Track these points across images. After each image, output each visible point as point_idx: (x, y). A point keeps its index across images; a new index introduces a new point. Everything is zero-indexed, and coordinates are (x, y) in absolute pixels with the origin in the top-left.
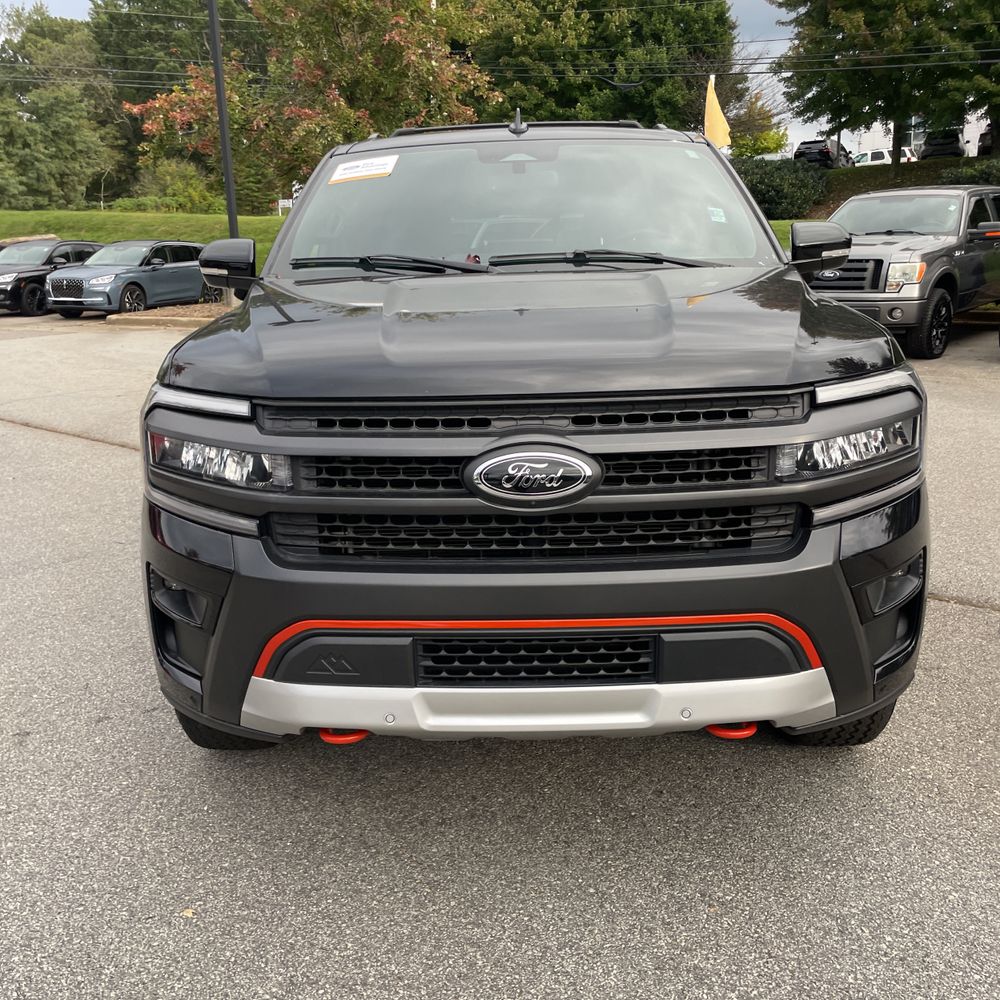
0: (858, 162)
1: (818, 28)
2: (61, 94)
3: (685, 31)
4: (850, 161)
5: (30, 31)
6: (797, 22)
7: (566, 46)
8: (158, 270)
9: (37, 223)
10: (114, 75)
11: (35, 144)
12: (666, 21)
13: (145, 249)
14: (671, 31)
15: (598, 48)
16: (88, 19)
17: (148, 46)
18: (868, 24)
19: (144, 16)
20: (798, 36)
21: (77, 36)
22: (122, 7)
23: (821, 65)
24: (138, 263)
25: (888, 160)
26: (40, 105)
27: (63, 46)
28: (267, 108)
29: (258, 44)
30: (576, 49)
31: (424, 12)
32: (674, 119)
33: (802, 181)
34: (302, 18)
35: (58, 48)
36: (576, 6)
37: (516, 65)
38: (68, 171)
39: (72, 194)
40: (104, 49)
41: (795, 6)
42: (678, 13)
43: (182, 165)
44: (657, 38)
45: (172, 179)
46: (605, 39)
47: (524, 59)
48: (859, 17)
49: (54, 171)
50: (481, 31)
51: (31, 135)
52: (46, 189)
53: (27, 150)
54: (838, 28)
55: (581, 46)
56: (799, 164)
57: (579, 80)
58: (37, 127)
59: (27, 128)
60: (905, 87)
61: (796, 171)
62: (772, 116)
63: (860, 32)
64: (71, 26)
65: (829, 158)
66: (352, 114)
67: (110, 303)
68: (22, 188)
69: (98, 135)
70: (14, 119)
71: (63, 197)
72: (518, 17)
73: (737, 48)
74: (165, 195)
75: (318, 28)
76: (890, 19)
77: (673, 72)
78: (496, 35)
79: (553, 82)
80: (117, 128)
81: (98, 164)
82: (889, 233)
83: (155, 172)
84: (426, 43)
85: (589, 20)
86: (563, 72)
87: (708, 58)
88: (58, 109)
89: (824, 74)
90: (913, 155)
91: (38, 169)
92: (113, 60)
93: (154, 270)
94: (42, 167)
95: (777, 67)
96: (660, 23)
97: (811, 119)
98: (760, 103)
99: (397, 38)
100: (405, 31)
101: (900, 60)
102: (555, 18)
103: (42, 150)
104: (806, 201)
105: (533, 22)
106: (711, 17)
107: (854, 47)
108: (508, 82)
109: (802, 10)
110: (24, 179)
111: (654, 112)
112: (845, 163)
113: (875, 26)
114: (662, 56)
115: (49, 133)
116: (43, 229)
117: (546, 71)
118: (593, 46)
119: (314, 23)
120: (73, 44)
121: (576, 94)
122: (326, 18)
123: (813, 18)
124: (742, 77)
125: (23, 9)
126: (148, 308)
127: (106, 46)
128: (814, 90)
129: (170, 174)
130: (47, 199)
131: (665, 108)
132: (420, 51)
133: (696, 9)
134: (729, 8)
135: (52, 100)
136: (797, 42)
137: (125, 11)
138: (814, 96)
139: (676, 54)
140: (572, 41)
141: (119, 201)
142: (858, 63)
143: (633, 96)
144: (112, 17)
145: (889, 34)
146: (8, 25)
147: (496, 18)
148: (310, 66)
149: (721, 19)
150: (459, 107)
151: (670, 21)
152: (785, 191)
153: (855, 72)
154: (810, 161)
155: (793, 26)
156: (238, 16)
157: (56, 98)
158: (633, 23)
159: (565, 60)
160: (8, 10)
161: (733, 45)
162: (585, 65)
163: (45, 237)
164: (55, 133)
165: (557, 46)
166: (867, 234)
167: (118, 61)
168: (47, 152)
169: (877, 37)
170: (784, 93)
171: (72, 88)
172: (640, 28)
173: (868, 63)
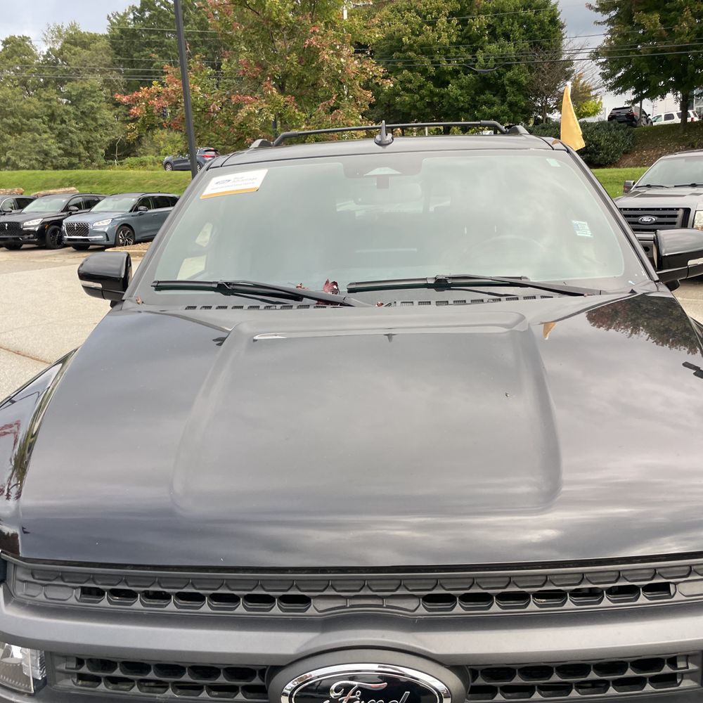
0: (655, 121)
1: (625, 26)
2: (87, 86)
3: (527, 30)
4: (650, 122)
5: (66, 42)
6: (610, 22)
7: (441, 44)
8: (143, 214)
9: (63, 180)
10: (125, 71)
11: (69, 121)
12: (513, 24)
13: (133, 200)
14: (517, 31)
15: (464, 44)
16: (107, 33)
17: (147, 51)
18: (663, 22)
19: (145, 30)
20: (610, 32)
21: (99, 45)
22: (129, 24)
23: (628, 52)
24: (129, 210)
25: (677, 120)
26: (73, 93)
27: (89, 52)
28: (221, 96)
29: (224, 47)
30: (448, 45)
31: (335, 23)
32: (520, 94)
33: (614, 137)
34: (246, 29)
35: (85, 54)
36: (448, 14)
37: (405, 58)
38: (92, 139)
39: (95, 155)
40: (117, 53)
41: (608, 10)
42: (522, 17)
43: (171, 134)
44: (507, 36)
45: (164, 143)
46: (469, 38)
47: (411, 54)
48: (656, 17)
49: (83, 139)
50: (377, 36)
51: (66, 115)
52: (77, 152)
53: (64, 125)
54: (640, 26)
55: (451, 43)
56: (612, 125)
57: (450, 68)
58: (70, 109)
59: (64, 110)
60: (690, 67)
61: (610, 130)
62: (591, 90)
63: (657, 29)
64: (94, 38)
65: (634, 120)
66: (281, 98)
67: (108, 239)
68: (60, 152)
69: (113, 113)
70: (55, 103)
71: (89, 157)
72: (406, 24)
73: (565, 42)
74: (160, 154)
75: (257, 37)
76: (679, 18)
77: (518, 60)
78: (390, 37)
79: (432, 69)
80: (126, 109)
81: (113, 134)
82: (694, 185)
83: (153, 138)
84: (336, 46)
85: (457, 25)
86: (439, 62)
87: (544, 49)
88: (85, 96)
89: (630, 60)
90: (695, 116)
91: (71, 138)
92: (123, 61)
93: (140, 214)
94: (74, 137)
95: (595, 55)
96: (509, 25)
97: (621, 92)
98: (582, 81)
99: (314, 43)
100: (320, 37)
101: (686, 48)
102: (433, 24)
103: (74, 125)
104: (617, 151)
105: (417, 27)
106: (546, 20)
107: (652, 39)
108: (399, 71)
109: (613, 13)
110: (61, 145)
111: (505, 90)
112: (645, 123)
113: (667, 24)
114: (510, 49)
115: (79, 113)
116: (67, 184)
117: (426, 61)
118: (460, 43)
119: (254, 33)
120: (96, 50)
121: (449, 77)
122: (263, 29)
123: (621, 19)
124: (569, 62)
125: (62, 27)
126: (135, 243)
127: (119, 51)
128: (623, 71)
129: (163, 140)
130: (77, 159)
131: (513, 87)
132: (332, 52)
133: (535, 14)
134: (559, 13)
135: (80, 90)
136: (609, 36)
137: (131, 26)
138: (622, 75)
139: (520, 48)
140: (445, 40)
141: (128, 159)
142: (656, 51)
143: (490, 78)
144: (123, 31)
145: (678, 29)
146: (52, 38)
147: (390, 26)
148: (251, 64)
149: (554, 21)
150: (361, 92)
151: (516, 24)
152: (602, 144)
153: (653, 57)
154: (620, 122)
155: (606, 25)
156: (210, 29)
157: (83, 89)
158: (489, 26)
159: (440, 53)
160: (52, 28)
161: (562, 40)
162: (455, 57)
163: (67, 189)
164: (83, 113)
165: (434, 43)
166: (675, 186)
167: (127, 62)
168: (77, 126)
169: (670, 31)
170: (600, 73)
171: (96, 80)
172: (495, 29)
173: (663, 51)
